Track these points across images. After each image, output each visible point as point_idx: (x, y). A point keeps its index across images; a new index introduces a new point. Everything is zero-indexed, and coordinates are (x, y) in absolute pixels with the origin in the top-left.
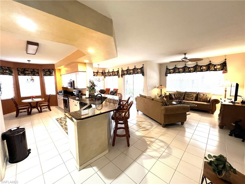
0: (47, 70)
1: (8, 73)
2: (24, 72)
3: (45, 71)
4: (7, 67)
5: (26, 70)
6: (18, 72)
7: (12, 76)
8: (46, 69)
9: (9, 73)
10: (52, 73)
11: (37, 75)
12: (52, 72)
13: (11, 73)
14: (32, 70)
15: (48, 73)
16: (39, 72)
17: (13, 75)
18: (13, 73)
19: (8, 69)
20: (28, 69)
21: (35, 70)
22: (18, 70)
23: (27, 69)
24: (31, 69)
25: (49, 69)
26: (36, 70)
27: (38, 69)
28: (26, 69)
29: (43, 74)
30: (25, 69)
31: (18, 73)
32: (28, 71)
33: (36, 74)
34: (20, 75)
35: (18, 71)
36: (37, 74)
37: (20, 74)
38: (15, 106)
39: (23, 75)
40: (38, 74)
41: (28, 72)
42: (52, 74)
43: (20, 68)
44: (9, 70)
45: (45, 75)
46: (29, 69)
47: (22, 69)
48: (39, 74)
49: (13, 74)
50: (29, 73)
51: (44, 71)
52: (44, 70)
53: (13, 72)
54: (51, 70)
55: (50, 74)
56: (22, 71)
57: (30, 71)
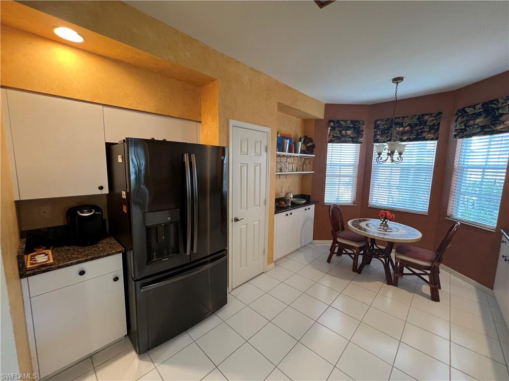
1: (350, 137)
2: (389, 131)
5: (397, 124)
6: (374, 132)
7: (359, 145)
8: (474, 106)
9: (352, 138)
10: (503, 118)
11: (432, 136)
12: (501, 115)
13: (358, 137)
14: (415, 121)
16: (439, 124)
17: (361, 143)
18: (361, 137)
19: (353, 124)
20: (404, 118)
21: (426, 117)
22: (377, 127)
23: (400, 121)
24: (414, 116)
25: (491, 103)
26: (431, 119)
27: (439, 114)
28: (397, 120)
29: (456, 131)
30: (393, 120)
31: (375, 136)
32: (401, 126)
33: (424, 134)
34: (378, 141)
35: (375, 128)
36: (429, 132)
37: (378, 137)
38: (331, 229)
40: (436, 131)
41: (401, 128)
42: (502, 123)
44: (353, 128)
46: (407, 117)
47: (388, 119)
48: (440, 132)
49: (362, 140)
50: (403, 133)
51: (464, 114)
52: (461, 112)
53: (364, 132)
54: (503, 103)
55: (493, 124)
56: (384, 128)
57: (409, 125)
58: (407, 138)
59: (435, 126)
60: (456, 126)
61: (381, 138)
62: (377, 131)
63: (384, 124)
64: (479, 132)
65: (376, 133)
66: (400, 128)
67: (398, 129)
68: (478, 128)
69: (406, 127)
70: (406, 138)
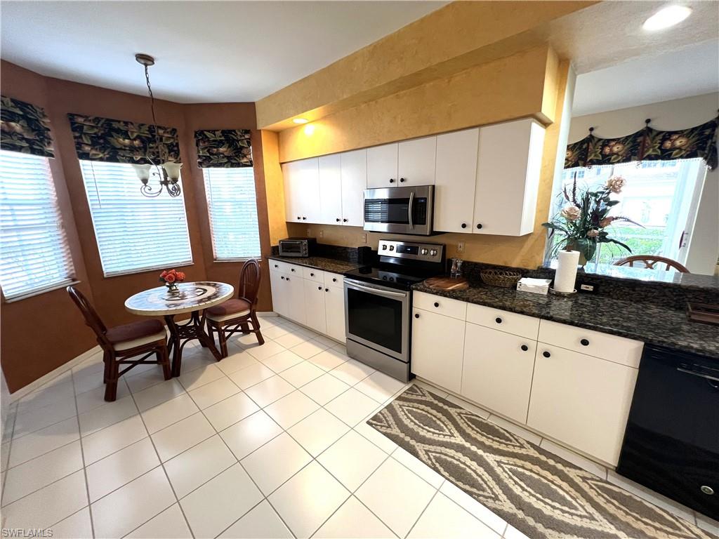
0: (219, 133)
1: (23, 139)
2: (107, 142)
3: (209, 141)
4: (13, 100)
5: (118, 131)
6: (75, 137)
7: (46, 159)
8: (213, 132)
9: (27, 141)
10: (245, 151)
12: (242, 148)
13: (41, 141)
14: (145, 132)
15: (221, 150)
16: (177, 145)
17: (49, 155)
18: (49, 143)
19: (22, 110)
20: (126, 123)
21: (160, 132)
22: (77, 128)
23: (122, 126)
24: (142, 125)
25: (230, 132)
26: (166, 135)
27: (174, 131)
28: (115, 125)
29: (199, 157)
30: (109, 122)
31: (79, 145)
32: (126, 136)
34: (86, 156)
35: (74, 130)
36: (168, 154)
37: (87, 148)
39: (101, 159)
40: (177, 154)
41: (127, 141)
42: (245, 156)
43: (86, 118)
44: (29, 121)
45: (208, 161)
46: (132, 124)
47: (97, 120)
48: (181, 155)
49: (51, 149)
50: (133, 149)
51: (205, 139)
52: (200, 135)
53: (50, 133)
54: (241, 136)
55: (236, 156)
56: (95, 134)
57: (138, 137)
58: (141, 159)
59: (174, 146)
60: (199, 152)
61: (94, 152)
62: (80, 137)
63: (92, 127)
64: (226, 163)
65: (80, 140)
66: (124, 139)
67: (121, 140)
68: (223, 158)
69: (135, 139)
70: (139, 158)
